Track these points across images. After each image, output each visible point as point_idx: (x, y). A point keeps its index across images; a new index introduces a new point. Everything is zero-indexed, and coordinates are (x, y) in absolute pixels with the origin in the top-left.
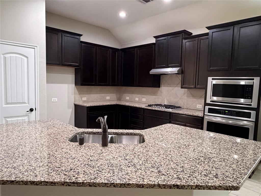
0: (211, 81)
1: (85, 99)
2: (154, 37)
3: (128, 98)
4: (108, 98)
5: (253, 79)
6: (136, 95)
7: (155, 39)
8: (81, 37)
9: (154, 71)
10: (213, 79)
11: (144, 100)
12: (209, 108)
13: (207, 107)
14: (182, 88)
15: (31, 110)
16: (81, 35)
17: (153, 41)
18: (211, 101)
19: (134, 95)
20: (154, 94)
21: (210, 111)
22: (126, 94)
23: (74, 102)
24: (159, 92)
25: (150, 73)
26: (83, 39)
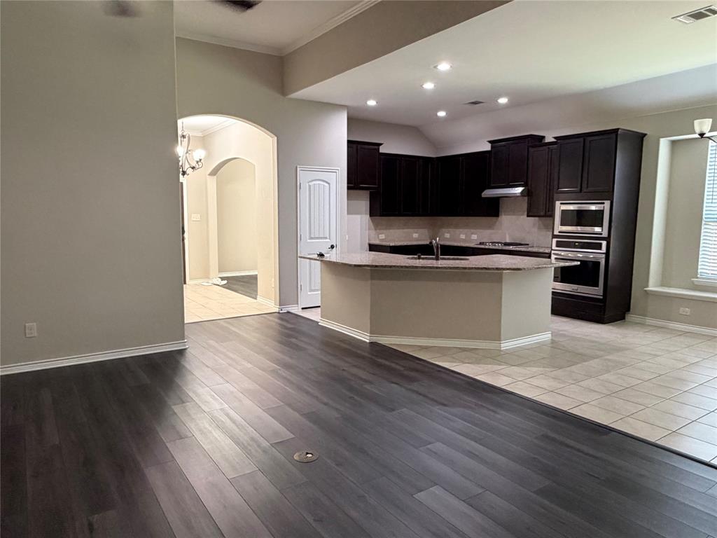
0: (560, 207)
1: (382, 236)
2: (490, 142)
3: (447, 235)
4: (415, 235)
5: (603, 203)
6: (461, 230)
7: (490, 145)
8: (381, 147)
9: (488, 193)
10: (561, 204)
11: (474, 237)
12: (557, 241)
13: (555, 240)
14: (528, 216)
15: (332, 247)
16: (381, 144)
17: (488, 147)
18: (560, 232)
19: (458, 231)
20: (490, 227)
21: (559, 244)
22: (444, 230)
23: (369, 240)
24: (498, 223)
25: (483, 196)
26: (382, 150)
